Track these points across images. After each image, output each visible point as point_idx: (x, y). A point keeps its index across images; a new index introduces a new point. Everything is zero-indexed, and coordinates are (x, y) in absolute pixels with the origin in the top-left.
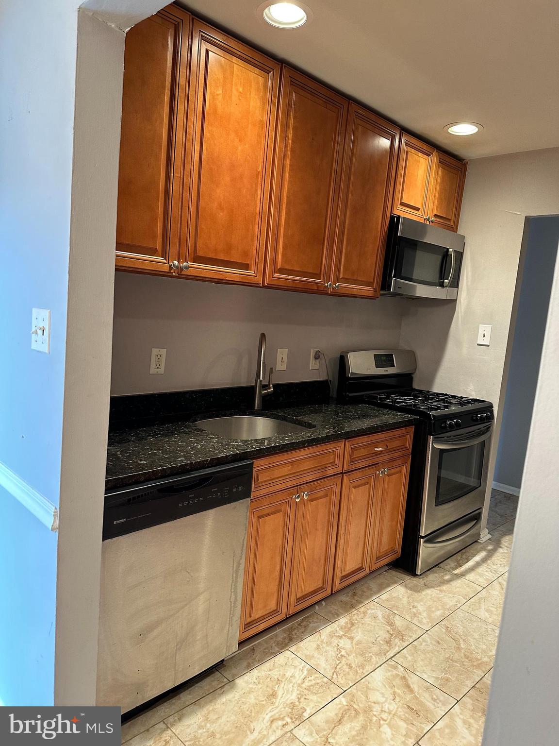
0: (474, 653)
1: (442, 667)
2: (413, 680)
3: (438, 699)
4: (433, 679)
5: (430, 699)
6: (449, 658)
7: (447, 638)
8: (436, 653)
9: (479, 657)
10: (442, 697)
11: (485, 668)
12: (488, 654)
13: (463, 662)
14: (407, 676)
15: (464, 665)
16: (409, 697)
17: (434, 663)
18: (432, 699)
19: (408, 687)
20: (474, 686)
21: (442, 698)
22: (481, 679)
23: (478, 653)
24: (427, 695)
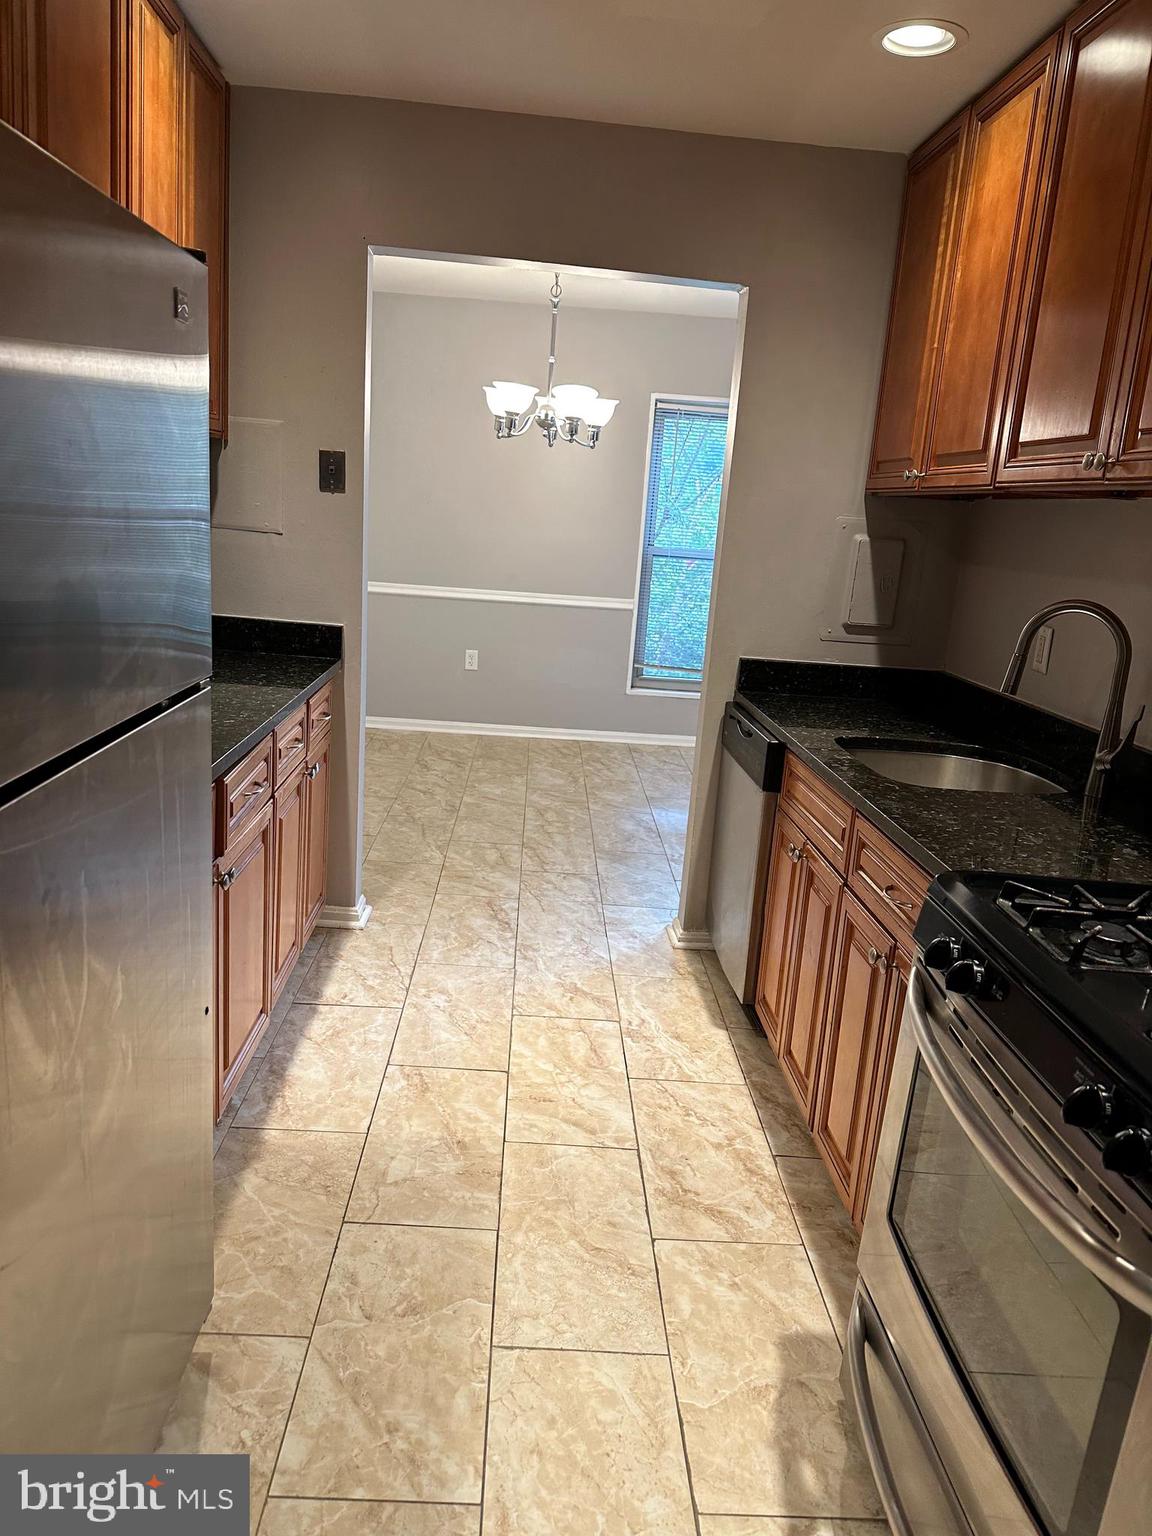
0: (546, 1241)
1: (566, 1179)
2: (581, 1138)
3: (529, 1130)
4: (559, 1153)
5: (539, 1124)
6: (571, 1202)
7: (612, 1247)
8: (595, 1199)
9: (532, 1236)
10: (527, 1136)
11: (507, 1219)
12: (524, 1252)
13: (547, 1209)
14: (593, 1137)
15: (541, 1203)
16: (562, 1112)
17: (582, 1180)
18: (536, 1126)
19: (575, 1124)
20: (502, 1175)
21: (526, 1133)
22: (500, 1194)
23: (539, 1244)
24: (547, 1127)
